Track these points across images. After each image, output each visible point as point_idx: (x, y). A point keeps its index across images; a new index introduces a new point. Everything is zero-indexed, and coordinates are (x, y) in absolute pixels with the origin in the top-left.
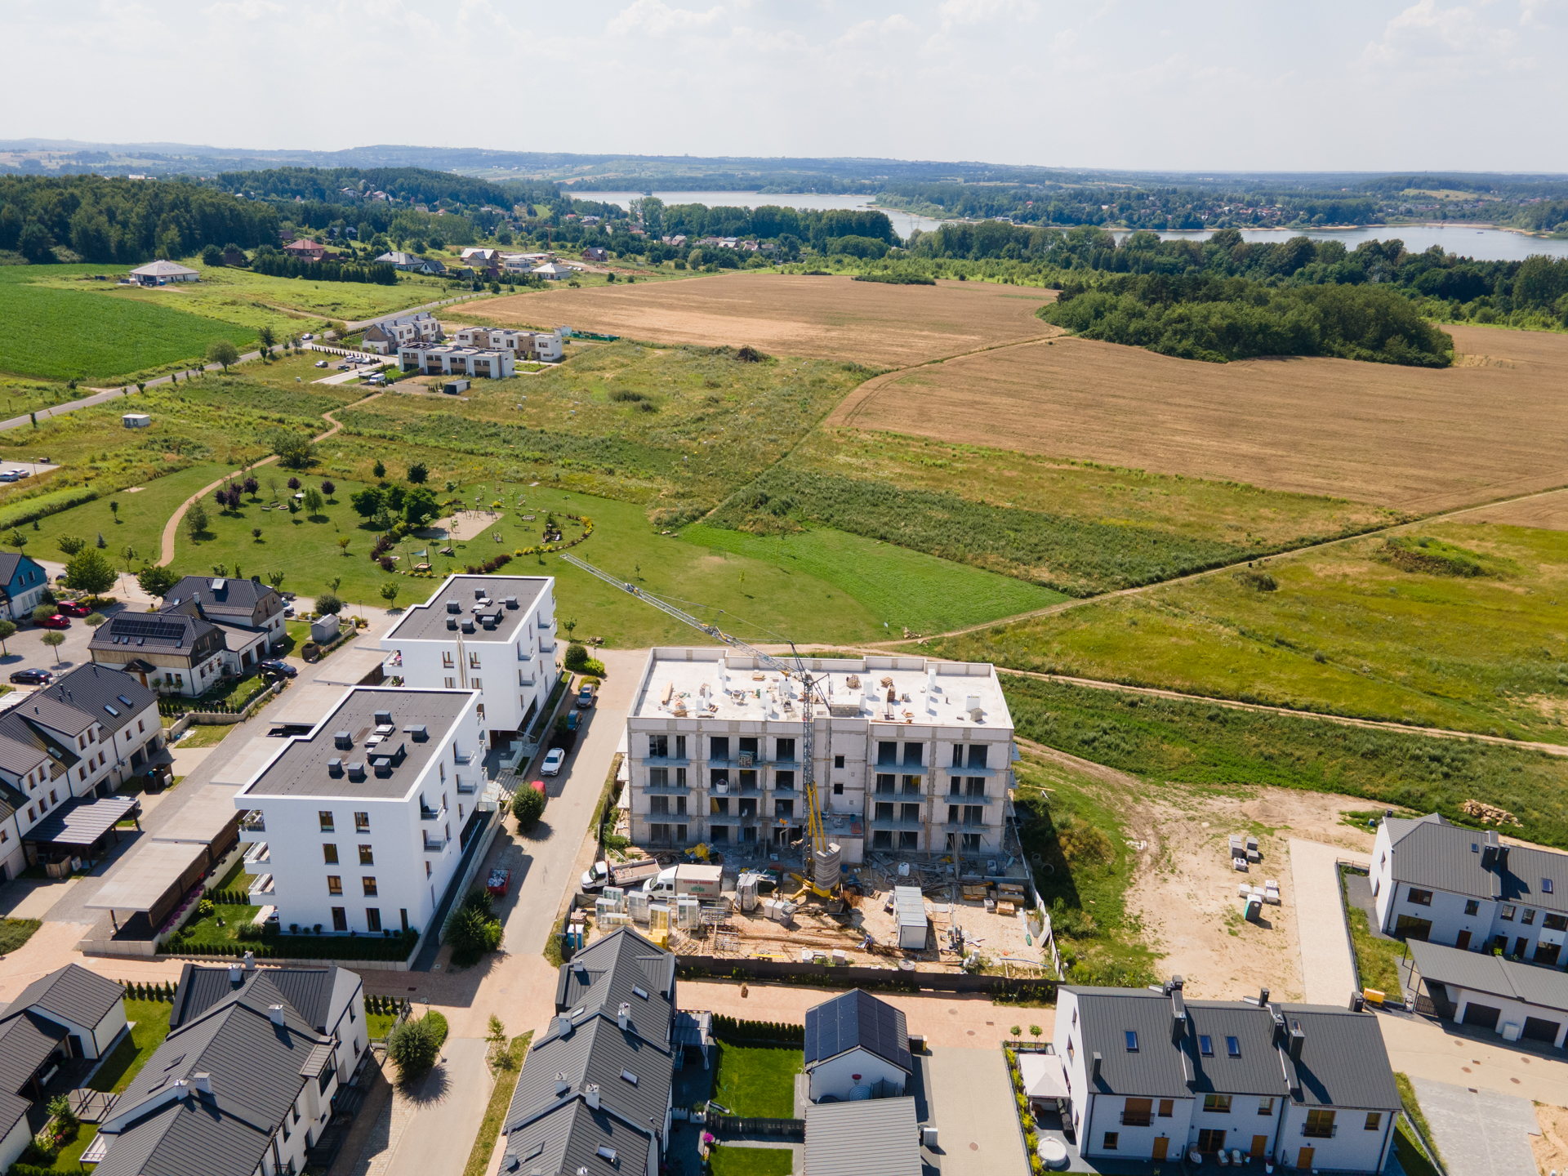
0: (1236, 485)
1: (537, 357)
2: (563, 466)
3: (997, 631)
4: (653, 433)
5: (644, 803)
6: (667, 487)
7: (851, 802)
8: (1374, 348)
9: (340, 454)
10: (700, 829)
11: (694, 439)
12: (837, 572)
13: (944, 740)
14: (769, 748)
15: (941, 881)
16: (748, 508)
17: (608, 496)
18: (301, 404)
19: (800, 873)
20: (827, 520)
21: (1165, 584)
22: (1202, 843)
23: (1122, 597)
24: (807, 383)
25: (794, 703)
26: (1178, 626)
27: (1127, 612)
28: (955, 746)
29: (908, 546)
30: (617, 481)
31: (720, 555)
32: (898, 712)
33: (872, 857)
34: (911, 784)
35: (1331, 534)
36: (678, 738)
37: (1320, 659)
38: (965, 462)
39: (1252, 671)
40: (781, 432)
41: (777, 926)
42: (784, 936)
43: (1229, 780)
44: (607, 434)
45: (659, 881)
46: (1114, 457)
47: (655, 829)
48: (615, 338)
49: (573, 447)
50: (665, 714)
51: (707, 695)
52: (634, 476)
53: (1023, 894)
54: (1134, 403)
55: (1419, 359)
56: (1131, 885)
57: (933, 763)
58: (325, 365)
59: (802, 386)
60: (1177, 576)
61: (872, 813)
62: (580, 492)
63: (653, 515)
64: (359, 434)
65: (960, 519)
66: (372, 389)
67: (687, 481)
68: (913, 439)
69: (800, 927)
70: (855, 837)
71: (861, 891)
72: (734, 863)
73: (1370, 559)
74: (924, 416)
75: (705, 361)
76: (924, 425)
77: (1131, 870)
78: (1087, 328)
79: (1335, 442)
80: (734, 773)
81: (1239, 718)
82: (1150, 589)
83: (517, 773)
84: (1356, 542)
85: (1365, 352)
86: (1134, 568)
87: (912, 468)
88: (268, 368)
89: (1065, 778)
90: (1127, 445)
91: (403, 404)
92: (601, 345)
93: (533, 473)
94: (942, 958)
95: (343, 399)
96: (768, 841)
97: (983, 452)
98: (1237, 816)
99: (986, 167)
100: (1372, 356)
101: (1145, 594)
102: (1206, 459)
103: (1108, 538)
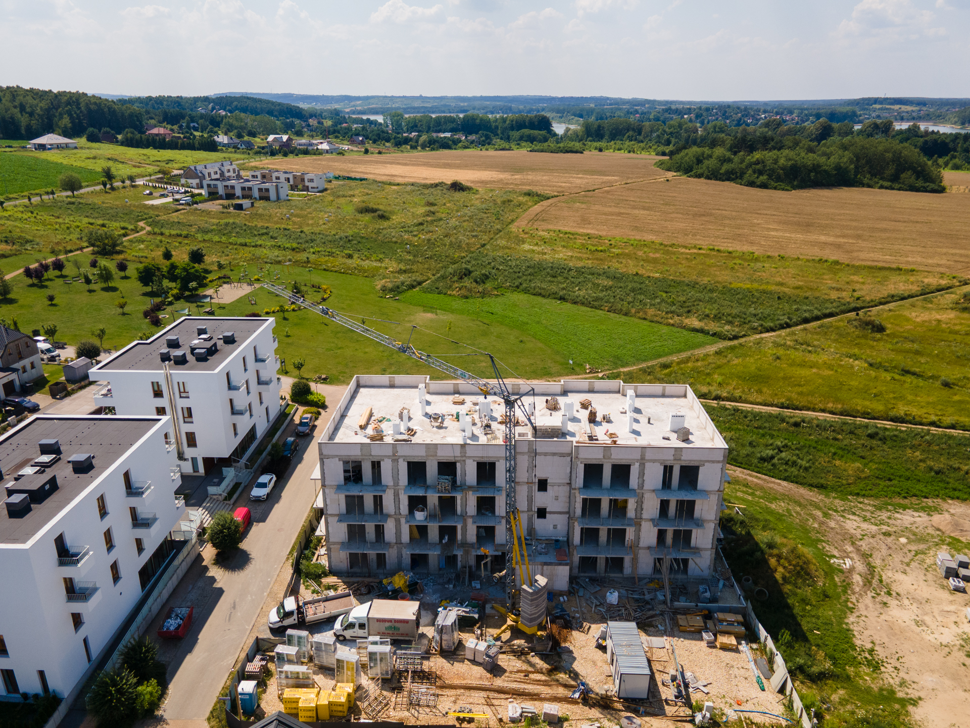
0: (826, 261)
1: (306, 189)
2: (314, 253)
3: (665, 366)
4: (385, 232)
5: (340, 531)
6: (393, 266)
7: (555, 527)
8: (892, 181)
9: (142, 246)
10: (400, 556)
11: (415, 236)
12: (527, 323)
13: (654, 461)
14: (469, 473)
15: (652, 609)
16: (455, 278)
17: (345, 272)
18: (122, 216)
19: (504, 606)
20: (518, 287)
21: (793, 329)
22: (907, 560)
23: (762, 339)
24: (499, 202)
25: (494, 425)
26: (815, 360)
27: (770, 350)
28: (665, 467)
29: (583, 304)
30: (355, 262)
31: (432, 312)
32: (600, 432)
33: (577, 583)
34: (619, 508)
35: (913, 292)
36: (373, 463)
37: (946, 385)
38: (619, 248)
39: (892, 395)
40: (481, 231)
41: (478, 671)
42: (487, 683)
43: (907, 494)
44: (350, 232)
45: (350, 620)
46: (730, 245)
47: (353, 558)
48: (364, 179)
49: (323, 241)
50: (362, 439)
51: (405, 418)
52: (368, 258)
53: (742, 624)
54: (734, 213)
55: (924, 187)
56: (851, 610)
57: (641, 486)
58: (151, 194)
59: (495, 204)
60: (801, 324)
61: (577, 539)
62: (325, 270)
63: (379, 284)
64: (162, 234)
65: (622, 285)
66: (181, 207)
67: (407, 262)
68: (579, 235)
69: (505, 671)
70: (560, 564)
71: (570, 623)
72: (434, 592)
73: (952, 309)
74: (585, 221)
75: (426, 191)
76: (586, 226)
77: (845, 592)
78: (691, 171)
79: (887, 235)
80: (433, 499)
81: (895, 436)
82: (783, 332)
83: (225, 499)
84: (936, 297)
85: (886, 184)
86: (766, 318)
87: (579, 252)
88: (107, 195)
89: (752, 494)
90: (737, 237)
91: (201, 216)
92: (353, 183)
93: (289, 257)
94: (669, 710)
95: (156, 213)
96: (470, 567)
97: (632, 242)
98: (931, 531)
99: (608, 98)
100: (891, 186)
101: (780, 336)
102: (798, 246)
103: (740, 296)
